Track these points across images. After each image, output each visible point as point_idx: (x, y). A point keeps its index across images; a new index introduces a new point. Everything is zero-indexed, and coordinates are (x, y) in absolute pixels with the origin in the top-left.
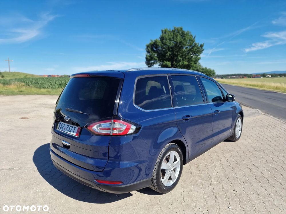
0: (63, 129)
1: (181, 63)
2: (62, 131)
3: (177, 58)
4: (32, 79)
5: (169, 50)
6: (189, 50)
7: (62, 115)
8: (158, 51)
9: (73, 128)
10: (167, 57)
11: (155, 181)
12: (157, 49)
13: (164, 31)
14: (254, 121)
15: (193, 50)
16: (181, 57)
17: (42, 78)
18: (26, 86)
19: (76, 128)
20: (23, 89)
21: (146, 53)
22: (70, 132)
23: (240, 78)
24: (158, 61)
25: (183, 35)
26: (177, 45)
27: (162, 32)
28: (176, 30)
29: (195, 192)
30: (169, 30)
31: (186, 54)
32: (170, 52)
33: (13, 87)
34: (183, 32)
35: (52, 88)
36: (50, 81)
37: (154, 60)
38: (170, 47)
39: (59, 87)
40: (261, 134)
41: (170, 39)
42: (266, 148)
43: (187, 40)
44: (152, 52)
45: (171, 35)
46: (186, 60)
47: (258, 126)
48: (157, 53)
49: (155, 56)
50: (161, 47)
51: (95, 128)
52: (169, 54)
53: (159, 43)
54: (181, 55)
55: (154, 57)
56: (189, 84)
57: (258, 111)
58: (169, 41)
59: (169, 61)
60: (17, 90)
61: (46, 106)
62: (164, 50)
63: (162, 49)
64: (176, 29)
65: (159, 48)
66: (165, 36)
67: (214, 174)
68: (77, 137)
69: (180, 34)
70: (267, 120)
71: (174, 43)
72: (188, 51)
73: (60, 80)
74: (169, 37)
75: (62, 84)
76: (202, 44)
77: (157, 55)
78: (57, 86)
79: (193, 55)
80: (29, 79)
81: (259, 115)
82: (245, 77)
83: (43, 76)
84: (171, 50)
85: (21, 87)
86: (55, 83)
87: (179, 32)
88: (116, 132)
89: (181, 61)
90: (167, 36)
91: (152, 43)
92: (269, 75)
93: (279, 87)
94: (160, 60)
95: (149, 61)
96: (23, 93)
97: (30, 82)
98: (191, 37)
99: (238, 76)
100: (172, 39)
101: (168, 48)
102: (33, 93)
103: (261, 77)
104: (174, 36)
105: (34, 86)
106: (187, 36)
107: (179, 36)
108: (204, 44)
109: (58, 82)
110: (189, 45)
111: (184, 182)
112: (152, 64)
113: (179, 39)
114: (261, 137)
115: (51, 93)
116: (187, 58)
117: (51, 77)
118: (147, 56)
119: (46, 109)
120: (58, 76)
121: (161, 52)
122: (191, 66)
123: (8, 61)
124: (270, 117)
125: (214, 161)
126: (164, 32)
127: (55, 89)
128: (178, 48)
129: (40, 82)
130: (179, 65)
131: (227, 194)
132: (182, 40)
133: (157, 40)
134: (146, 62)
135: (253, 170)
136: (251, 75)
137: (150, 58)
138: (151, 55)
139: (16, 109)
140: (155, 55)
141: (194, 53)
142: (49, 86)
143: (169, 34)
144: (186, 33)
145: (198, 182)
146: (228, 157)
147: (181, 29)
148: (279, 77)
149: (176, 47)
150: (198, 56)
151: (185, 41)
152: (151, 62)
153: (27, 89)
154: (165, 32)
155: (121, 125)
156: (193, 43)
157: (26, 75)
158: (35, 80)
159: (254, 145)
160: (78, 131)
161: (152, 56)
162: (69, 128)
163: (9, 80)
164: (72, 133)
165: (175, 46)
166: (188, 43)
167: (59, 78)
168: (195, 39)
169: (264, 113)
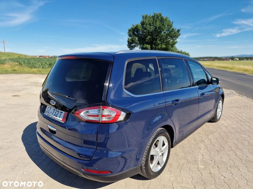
0: (49, 113)
1: (159, 47)
2: (48, 115)
3: (156, 42)
4: (25, 59)
5: (149, 35)
6: (167, 35)
7: (49, 95)
8: (139, 34)
9: (60, 113)
10: (147, 41)
11: (144, 168)
12: (138, 33)
13: (144, 16)
14: (230, 102)
15: (170, 34)
16: (160, 41)
17: (34, 58)
18: (19, 65)
19: (62, 113)
20: (17, 68)
21: (128, 37)
22: (57, 117)
23: (211, 60)
24: (139, 44)
25: (162, 20)
26: (157, 30)
27: (143, 18)
28: (156, 16)
29: (183, 178)
30: (149, 16)
31: (164, 38)
32: (150, 36)
33: (7, 66)
34: (162, 18)
35: (43, 67)
36: (41, 61)
37: (135, 43)
38: (150, 31)
39: (49, 67)
40: (239, 114)
41: (150, 24)
42: (246, 129)
43: (166, 26)
44: (133, 36)
45: (151, 21)
46: (164, 44)
47: (235, 107)
48: (138, 37)
49: (137, 40)
50: (142, 32)
51: (83, 114)
52: (149, 38)
53: (140, 28)
54: (159, 39)
55: (135, 41)
56: (174, 66)
57: (232, 91)
58: (149, 26)
59: (148, 44)
60: (11, 69)
61: (36, 84)
62: (144, 34)
63: (143, 33)
64: (155, 14)
65: (140, 32)
66: (145, 21)
67: (200, 157)
68: (63, 122)
69: (159, 20)
70: (242, 101)
71: (153, 28)
72: (165, 36)
73: (50, 60)
74: (149, 22)
75: (52, 64)
76: (179, 29)
77: (138, 39)
78: (47, 66)
79: (171, 39)
80: (22, 59)
81: (234, 96)
82: (215, 60)
83: (35, 56)
84: (150, 34)
85: (14, 66)
86: (45, 63)
87: (158, 18)
88: (104, 119)
89: (160, 44)
90: (147, 21)
91: (134, 28)
92: (237, 58)
93: (247, 69)
94: (140, 44)
95: (131, 44)
96: (16, 72)
97: (23, 62)
98: (169, 22)
99: (209, 59)
100: (152, 24)
101: (149, 32)
102: (25, 72)
103: (229, 60)
104: (153, 21)
105: (26, 66)
106: (165, 21)
107: (158, 21)
108: (180, 29)
109: (48, 62)
110: (168, 30)
111: (171, 165)
112: (134, 47)
113: (158, 24)
114: (240, 118)
115: (41, 72)
116: (165, 42)
117: (42, 57)
118: (128, 39)
119: (36, 87)
120: (48, 56)
121: (141, 36)
122: (168, 49)
123: (3, 43)
124: (244, 97)
125: (198, 142)
126: (144, 18)
127: (45, 68)
128: (157, 32)
129: (31, 62)
130: (158, 48)
131: (216, 179)
132: (161, 25)
133: (138, 25)
134: (127, 45)
135: (238, 153)
136: (221, 58)
137: (131, 41)
138: (132, 39)
139: (9, 87)
140: (136, 38)
141: (172, 38)
142: (40, 66)
143: (149, 19)
144: (164, 19)
145: (185, 166)
146: (211, 139)
147: (160, 15)
148: (246, 60)
149: (156, 31)
150: (175, 40)
151: (163, 26)
152: (132, 45)
153: (20, 68)
154: (146, 18)
155: (110, 112)
156: (170, 28)
157: (20, 56)
158: (28, 60)
159: (234, 126)
160: (64, 116)
161: (134, 39)
162: (55, 113)
163: (4, 60)
164: (58, 118)
165: (154, 30)
166: (166, 28)
167: (49, 59)
168: (173, 25)
169: (238, 94)
